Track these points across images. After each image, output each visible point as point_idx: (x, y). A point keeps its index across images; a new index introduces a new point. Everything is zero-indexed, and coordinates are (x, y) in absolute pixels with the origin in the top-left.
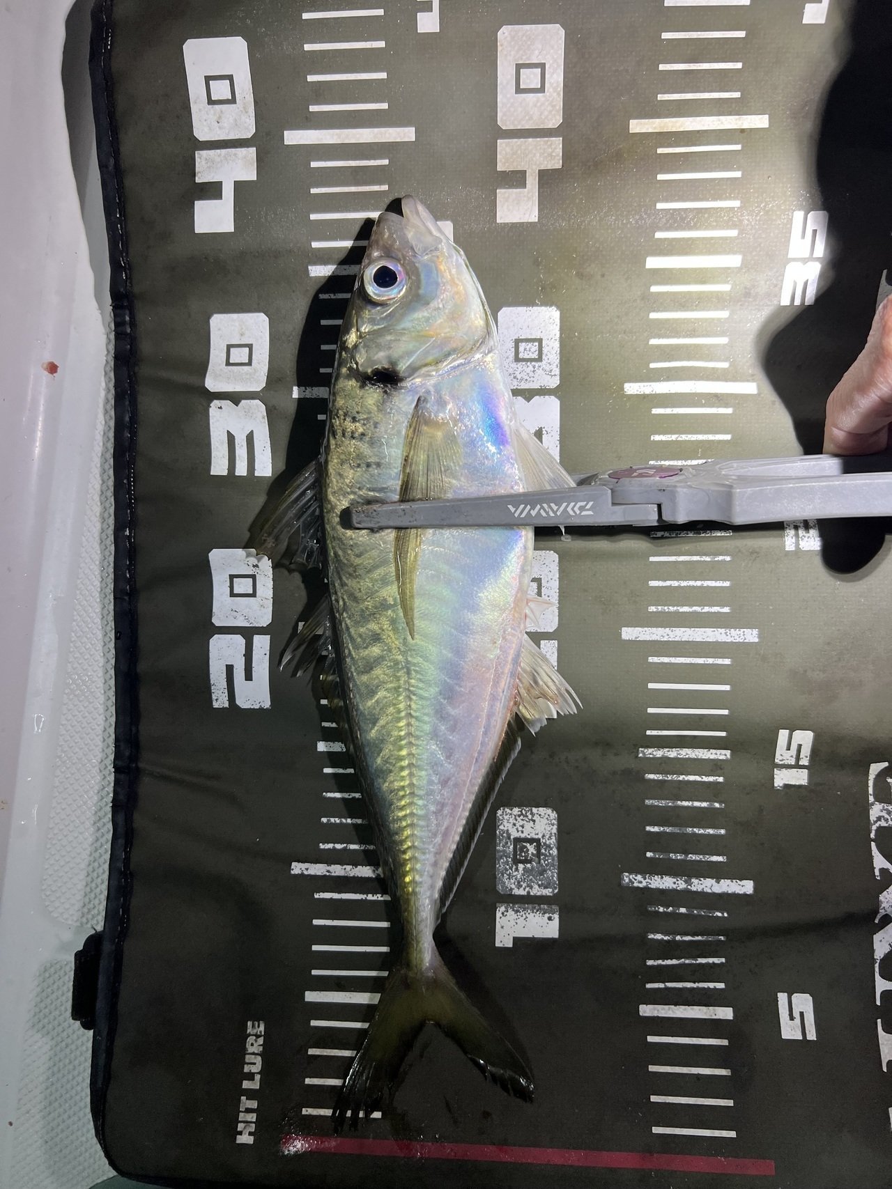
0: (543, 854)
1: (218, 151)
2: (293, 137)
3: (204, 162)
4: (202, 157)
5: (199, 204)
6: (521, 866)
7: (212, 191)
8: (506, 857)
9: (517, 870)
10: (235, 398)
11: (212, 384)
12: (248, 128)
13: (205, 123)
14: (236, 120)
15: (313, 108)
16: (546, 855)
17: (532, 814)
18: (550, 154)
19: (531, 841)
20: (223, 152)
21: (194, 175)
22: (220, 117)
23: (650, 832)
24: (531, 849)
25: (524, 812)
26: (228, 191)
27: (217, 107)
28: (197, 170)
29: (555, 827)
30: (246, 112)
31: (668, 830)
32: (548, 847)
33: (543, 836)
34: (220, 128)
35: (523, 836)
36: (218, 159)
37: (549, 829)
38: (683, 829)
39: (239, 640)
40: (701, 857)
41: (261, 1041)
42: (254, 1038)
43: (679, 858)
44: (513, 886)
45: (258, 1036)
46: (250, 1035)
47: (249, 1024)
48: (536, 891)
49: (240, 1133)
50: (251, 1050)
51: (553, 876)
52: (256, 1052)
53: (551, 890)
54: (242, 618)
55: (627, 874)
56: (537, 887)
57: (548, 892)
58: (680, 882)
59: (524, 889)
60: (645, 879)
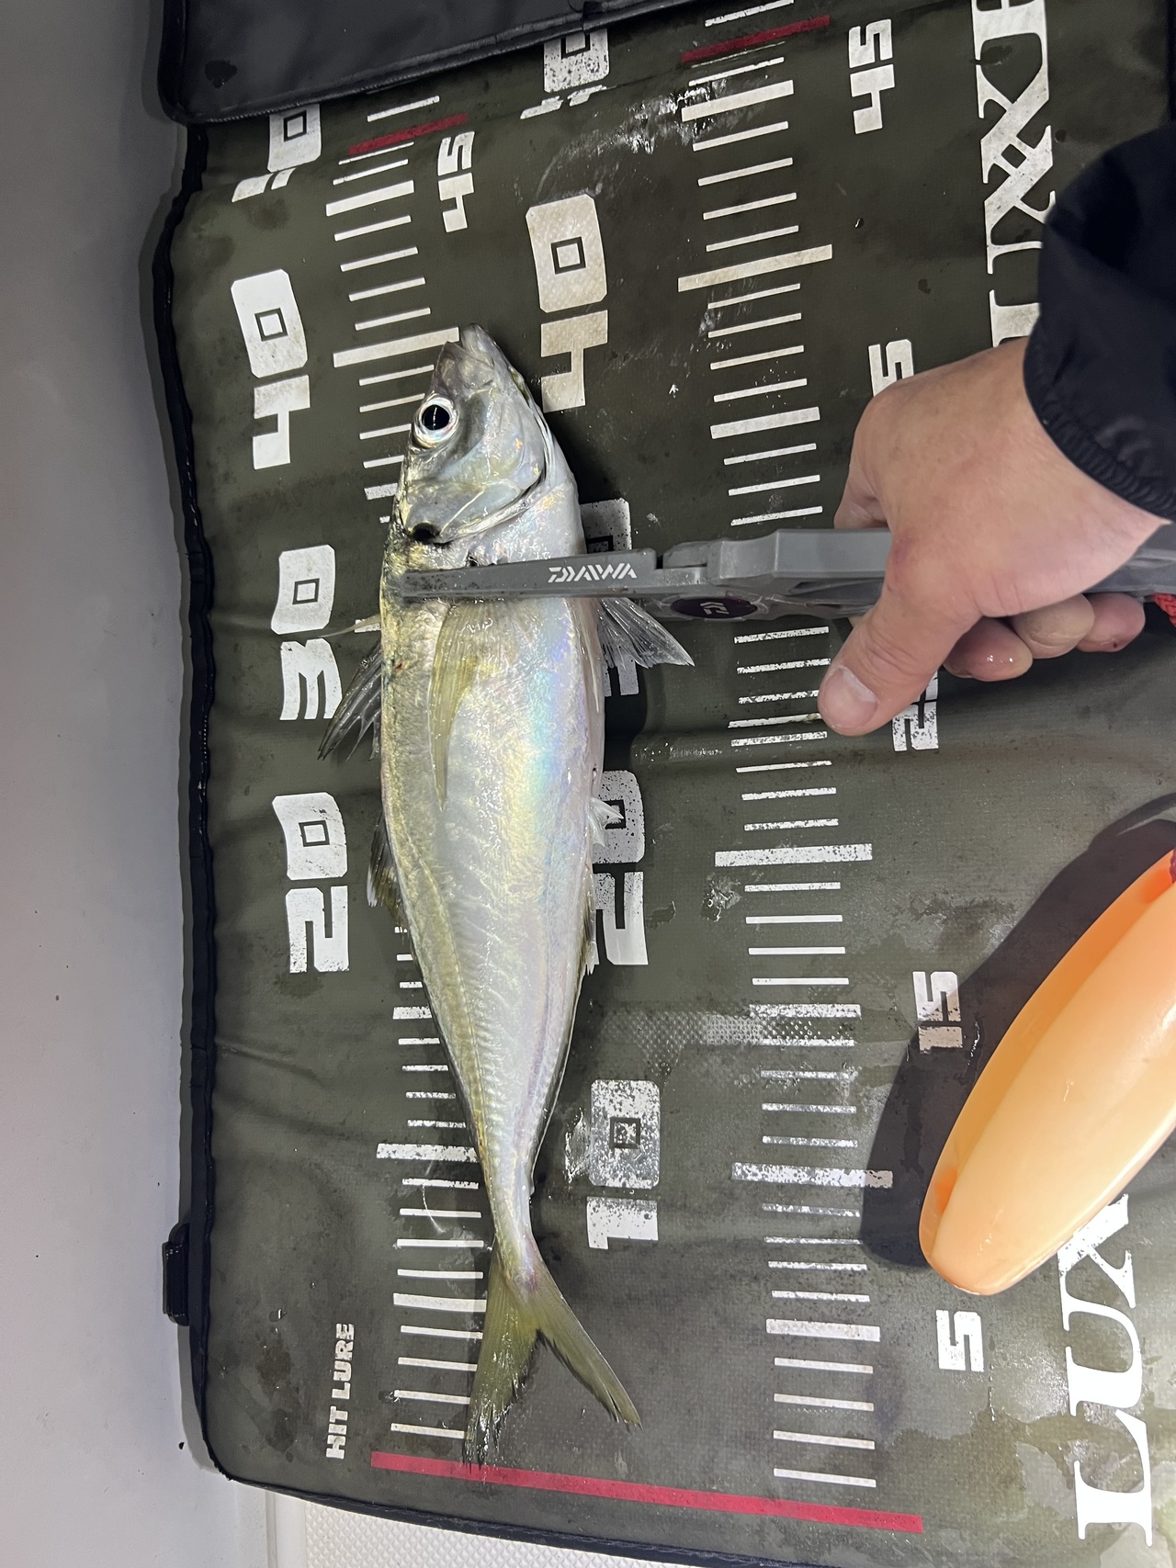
0: (643, 1138)
1: (274, 384)
2: (342, 359)
3: (262, 397)
4: (260, 392)
5: (256, 440)
6: (618, 1151)
7: (270, 424)
8: (602, 1140)
9: (613, 1155)
10: (301, 638)
11: (278, 625)
12: (300, 357)
13: (262, 360)
14: (289, 352)
15: (359, 327)
16: (646, 1139)
17: (630, 1088)
18: (594, 330)
19: (630, 1121)
20: (278, 384)
21: (253, 412)
22: (274, 352)
23: (767, 1111)
24: (630, 1131)
25: (621, 1087)
26: (284, 424)
27: (270, 342)
28: (256, 406)
29: (658, 1104)
30: (298, 342)
31: (788, 1108)
32: (650, 1128)
33: (644, 1116)
34: (275, 362)
35: (621, 1115)
36: (274, 392)
37: (651, 1107)
38: (806, 1107)
39: (316, 894)
40: (827, 1141)
41: (350, 1346)
42: (344, 1342)
43: (800, 1143)
44: (608, 1176)
45: (347, 1341)
46: (339, 1339)
47: (339, 1326)
48: (635, 1183)
49: (331, 1446)
50: (340, 1355)
51: (653, 1165)
52: (346, 1358)
53: (650, 1182)
54: (317, 869)
55: (739, 1164)
56: (634, 1177)
57: (646, 1184)
58: (801, 1174)
59: (620, 1180)
60: (761, 1170)
